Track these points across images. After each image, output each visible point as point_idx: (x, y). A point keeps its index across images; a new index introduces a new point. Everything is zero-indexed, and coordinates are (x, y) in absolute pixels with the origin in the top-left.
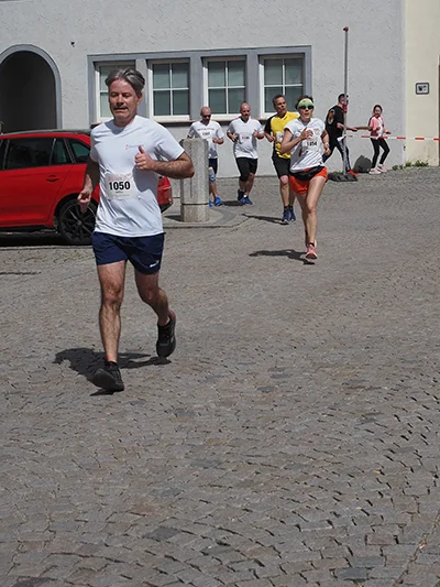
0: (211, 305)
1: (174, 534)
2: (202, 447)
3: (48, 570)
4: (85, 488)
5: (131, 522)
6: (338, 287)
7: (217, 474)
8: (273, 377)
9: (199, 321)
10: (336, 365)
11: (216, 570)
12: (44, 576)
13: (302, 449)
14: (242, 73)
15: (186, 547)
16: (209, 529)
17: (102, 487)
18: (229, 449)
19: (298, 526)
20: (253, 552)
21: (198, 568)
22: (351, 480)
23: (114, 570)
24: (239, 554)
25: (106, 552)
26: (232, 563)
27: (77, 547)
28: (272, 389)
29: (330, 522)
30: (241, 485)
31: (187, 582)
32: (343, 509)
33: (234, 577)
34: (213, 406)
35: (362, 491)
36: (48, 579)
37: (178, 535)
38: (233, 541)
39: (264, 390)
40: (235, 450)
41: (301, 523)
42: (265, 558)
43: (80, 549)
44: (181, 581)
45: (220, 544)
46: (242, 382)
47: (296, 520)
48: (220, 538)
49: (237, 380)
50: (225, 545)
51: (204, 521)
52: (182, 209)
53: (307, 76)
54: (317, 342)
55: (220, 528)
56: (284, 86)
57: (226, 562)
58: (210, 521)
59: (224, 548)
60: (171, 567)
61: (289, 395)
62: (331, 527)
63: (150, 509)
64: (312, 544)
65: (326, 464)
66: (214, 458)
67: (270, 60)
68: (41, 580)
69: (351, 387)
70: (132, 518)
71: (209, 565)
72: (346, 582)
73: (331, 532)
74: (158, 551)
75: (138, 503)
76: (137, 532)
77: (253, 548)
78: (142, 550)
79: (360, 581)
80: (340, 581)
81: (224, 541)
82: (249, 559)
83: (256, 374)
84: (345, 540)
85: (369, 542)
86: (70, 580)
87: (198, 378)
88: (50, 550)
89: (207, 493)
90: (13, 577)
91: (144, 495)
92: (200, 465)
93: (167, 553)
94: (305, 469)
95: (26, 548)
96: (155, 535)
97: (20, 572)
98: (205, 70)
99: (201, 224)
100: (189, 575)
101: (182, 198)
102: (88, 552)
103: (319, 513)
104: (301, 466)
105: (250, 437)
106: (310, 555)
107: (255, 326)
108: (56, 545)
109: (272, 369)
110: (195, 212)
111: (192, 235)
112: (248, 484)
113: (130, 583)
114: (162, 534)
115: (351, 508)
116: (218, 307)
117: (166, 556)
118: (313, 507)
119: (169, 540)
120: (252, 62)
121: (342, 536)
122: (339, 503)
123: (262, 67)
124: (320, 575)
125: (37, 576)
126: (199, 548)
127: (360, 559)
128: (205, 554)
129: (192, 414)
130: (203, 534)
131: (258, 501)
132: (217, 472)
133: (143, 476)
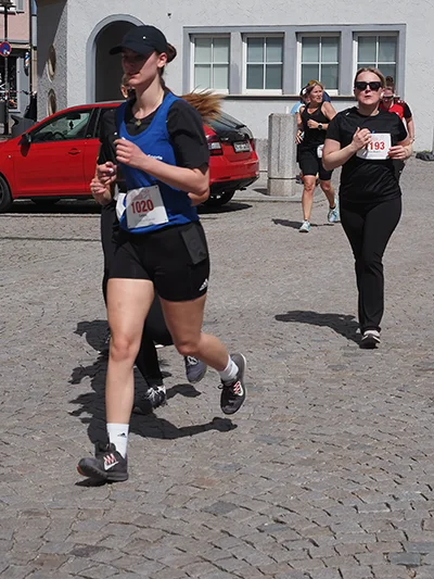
0: (289, 280)
1: (232, 509)
2: (267, 423)
3: (104, 539)
4: (148, 458)
5: (191, 495)
6: (418, 267)
7: (280, 450)
8: (345, 355)
9: (277, 296)
10: (410, 346)
11: (270, 547)
12: (100, 545)
13: (368, 430)
14: (336, 48)
15: (243, 523)
16: (267, 506)
17: (165, 458)
18: (294, 426)
19: (356, 508)
20: (308, 532)
21: (252, 544)
22: (413, 463)
23: (169, 543)
24: (294, 533)
25: (164, 524)
26: (287, 541)
27: (136, 517)
28: (343, 367)
29: (388, 505)
30: (302, 463)
31: (240, 558)
32: (403, 492)
33: (287, 556)
34: (283, 382)
35: (423, 475)
36: (103, 548)
37: (236, 511)
38: (289, 519)
39: (334, 369)
40: (300, 427)
41: (359, 505)
42: (321, 538)
43: (138, 520)
44: (234, 557)
45: (277, 521)
46: (313, 359)
47: (355, 501)
48: (277, 515)
49: (308, 357)
50: (282, 522)
51: (264, 498)
52: (269, 182)
53: (400, 54)
54: (391, 322)
55: (278, 506)
56: (377, 63)
57: (280, 540)
58: (268, 497)
59: (280, 526)
60: (225, 542)
61: (358, 374)
62: (388, 510)
63: (210, 483)
64: (367, 526)
65: (391, 446)
66: (278, 434)
67: (364, 37)
68: (97, 549)
69: (421, 369)
70: (192, 491)
71: (264, 542)
72: (398, 567)
73: (388, 515)
74: (214, 525)
75: (199, 476)
76: (196, 505)
77: (309, 527)
78: (199, 523)
79: (412, 566)
80: (393, 566)
81: (281, 519)
82: (304, 539)
83: (329, 352)
84: (402, 524)
85: (425, 526)
86: (125, 550)
87: (269, 353)
88: (108, 519)
89: (269, 470)
90: (70, 543)
91: (206, 468)
92: (264, 441)
93: (223, 528)
94: (368, 450)
95: (85, 515)
96: (213, 509)
97: (76, 539)
98: (299, 45)
99: (287, 198)
100: (243, 552)
101: (269, 171)
102: (146, 522)
103: (377, 495)
104: (364, 447)
105: (317, 414)
106: (365, 537)
107: (331, 303)
108: (115, 515)
109: (344, 348)
110: (282, 186)
111: (276, 209)
112: (310, 462)
113: (184, 556)
114: (221, 508)
115: (411, 492)
116: (297, 282)
117: (222, 531)
118: (372, 488)
119: (227, 515)
120: (346, 38)
121: (398, 520)
122: (398, 486)
123: (355, 44)
124: (373, 559)
125: (94, 544)
126: (254, 525)
127: (414, 544)
128: (261, 531)
129: (261, 389)
130: (261, 510)
131: (318, 480)
132: (281, 448)
133: (207, 449)
